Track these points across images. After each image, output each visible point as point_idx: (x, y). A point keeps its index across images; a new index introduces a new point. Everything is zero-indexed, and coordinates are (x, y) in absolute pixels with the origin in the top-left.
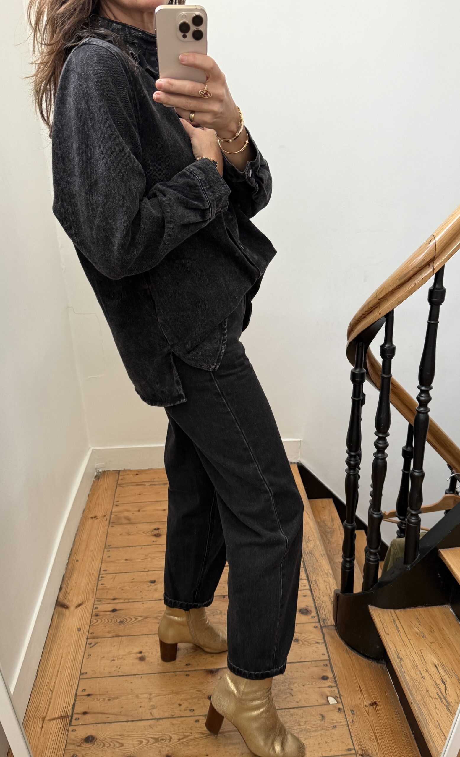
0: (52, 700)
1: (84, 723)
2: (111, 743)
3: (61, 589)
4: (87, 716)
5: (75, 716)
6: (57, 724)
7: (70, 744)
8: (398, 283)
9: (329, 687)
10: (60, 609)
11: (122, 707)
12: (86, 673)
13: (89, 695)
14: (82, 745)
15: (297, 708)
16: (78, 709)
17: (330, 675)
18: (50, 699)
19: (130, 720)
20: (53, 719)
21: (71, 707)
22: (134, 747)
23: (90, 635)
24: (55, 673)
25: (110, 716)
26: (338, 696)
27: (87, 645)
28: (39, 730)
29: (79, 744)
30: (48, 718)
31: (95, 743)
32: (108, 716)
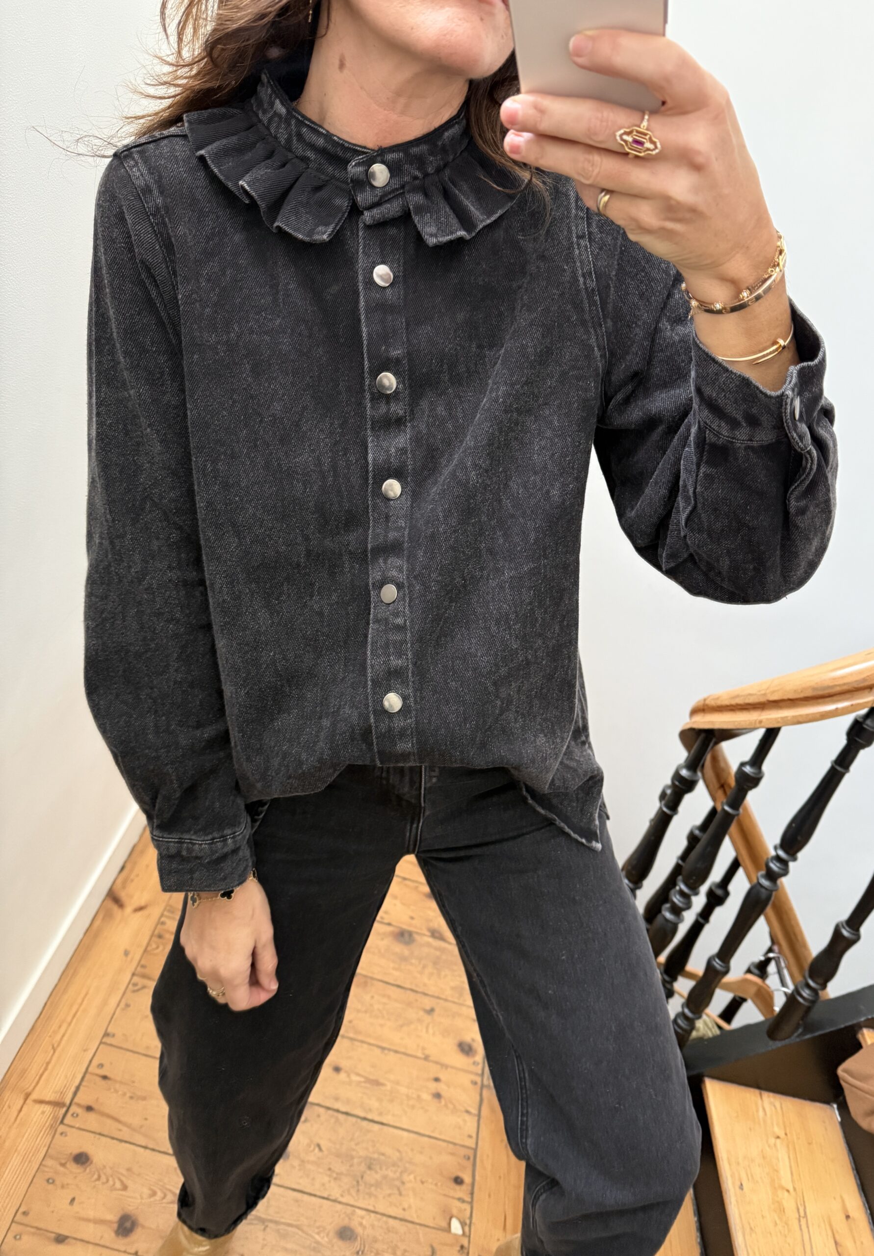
0: (50, 1067)
1: (82, 1127)
2: (111, 1179)
3: (123, 868)
4: (91, 1116)
5: (74, 1109)
6: (43, 1113)
7: (52, 1157)
8: (809, 693)
9: (460, 1199)
10: (110, 904)
11: (146, 1119)
12: (114, 1035)
13: (105, 1077)
14: (68, 1165)
15: (401, 1220)
16: (82, 1098)
17: (467, 1179)
18: (48, 1063)
19: (151, 1146)
20: (41, 1102)
21: (73, 1089)
22: (142, 1198)
23: (139, 969)
24: (69, 1019)
25: (125, 1129)
26: (468, 1222)
27: (130, 986)
28: (15, 1114)
29: (63, 1161)
30: (34, 1096)
31: (88, 1170)
32: (120, 1126)
